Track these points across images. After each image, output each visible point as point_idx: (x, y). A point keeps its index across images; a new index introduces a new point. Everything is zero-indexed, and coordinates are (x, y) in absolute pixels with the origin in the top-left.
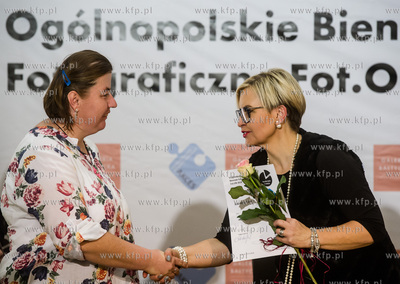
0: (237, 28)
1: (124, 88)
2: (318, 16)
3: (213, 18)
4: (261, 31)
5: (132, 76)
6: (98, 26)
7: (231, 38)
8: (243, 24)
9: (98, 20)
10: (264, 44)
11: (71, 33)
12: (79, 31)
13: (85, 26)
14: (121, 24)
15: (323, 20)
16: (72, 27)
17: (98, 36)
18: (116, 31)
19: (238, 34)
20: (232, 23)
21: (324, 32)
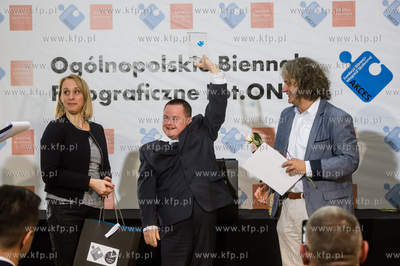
0: (177, 65)
1: (115, 99)
2: (221, 58)
3: (164, 60)
4: (190, 67)
5: (120, 92)
6: (101, 65)
7: (174, 71)
8: (180, 63)
9: (101, 61)
10: (192, 73)
11: (86, 69)
12: (91, 68)
13: (94, 65)
14: (113, 63)
15: (224, 61)
16: (87, 65)
17: (101, 70)
18: (111, 67)
19: (178, 69)
20: (175, 62)
21: (225, 67)
